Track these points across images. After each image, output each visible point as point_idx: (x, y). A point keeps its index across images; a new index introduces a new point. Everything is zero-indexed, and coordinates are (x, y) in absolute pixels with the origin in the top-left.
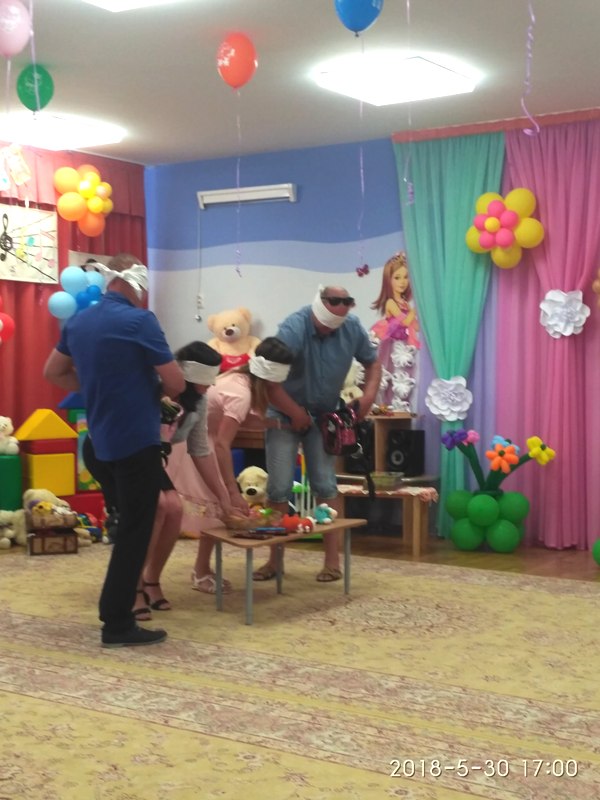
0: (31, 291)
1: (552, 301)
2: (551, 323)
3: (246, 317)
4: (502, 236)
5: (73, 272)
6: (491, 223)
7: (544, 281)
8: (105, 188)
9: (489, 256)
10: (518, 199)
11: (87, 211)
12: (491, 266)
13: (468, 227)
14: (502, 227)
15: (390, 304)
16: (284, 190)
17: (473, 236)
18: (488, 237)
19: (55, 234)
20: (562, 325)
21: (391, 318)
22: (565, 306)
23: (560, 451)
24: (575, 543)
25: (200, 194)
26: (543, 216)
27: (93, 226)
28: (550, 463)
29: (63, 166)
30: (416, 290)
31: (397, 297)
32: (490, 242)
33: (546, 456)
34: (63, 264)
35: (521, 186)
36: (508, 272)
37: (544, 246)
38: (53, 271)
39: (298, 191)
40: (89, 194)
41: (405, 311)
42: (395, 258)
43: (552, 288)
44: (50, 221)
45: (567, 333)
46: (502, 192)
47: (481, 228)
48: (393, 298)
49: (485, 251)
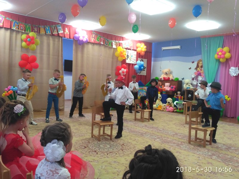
0: (131, 65)
1: (232, 69)
2: (231, 73)
3: (170, 70)
4: (222, 56)
5: (139, 62)
6: (220, 53)
7: (230, 65)
8: (145, 47)
9: (219, 60)
10: (226, 49)
11: (142, 51)
12: (219, 62)
13: (215, 54)
14: (222, 54)
15: (198, 69)
16: (178, 47)
17: (216, 56)
18: (219, 56)
19: (136, 55)
20: (234, 74)
21: (198, 71)
22: (234, 70)
23: (232, 98)
24: (233, 116)
25: (162, 48)
26: (231, 52)
27: (143, 53)
28: (229, 101)
29: (138, 43)
30: (204, 66)
31: (200, 67)
32: (220, 57)
33: (229, 99)
34: (137, 60)
35: (226, 46)
36: (223, 63)
37: (231, 58)
38: (135, 62)
39: (181, 47)
40: (142, 48)
41: (201, 70)
42: (199, 60)
43: (232, 66)
44: (135, 53)
45: (235, 75)
46: (222, 48)
47: (218, 54)
48: (199, 67)
49: (219, 59)
